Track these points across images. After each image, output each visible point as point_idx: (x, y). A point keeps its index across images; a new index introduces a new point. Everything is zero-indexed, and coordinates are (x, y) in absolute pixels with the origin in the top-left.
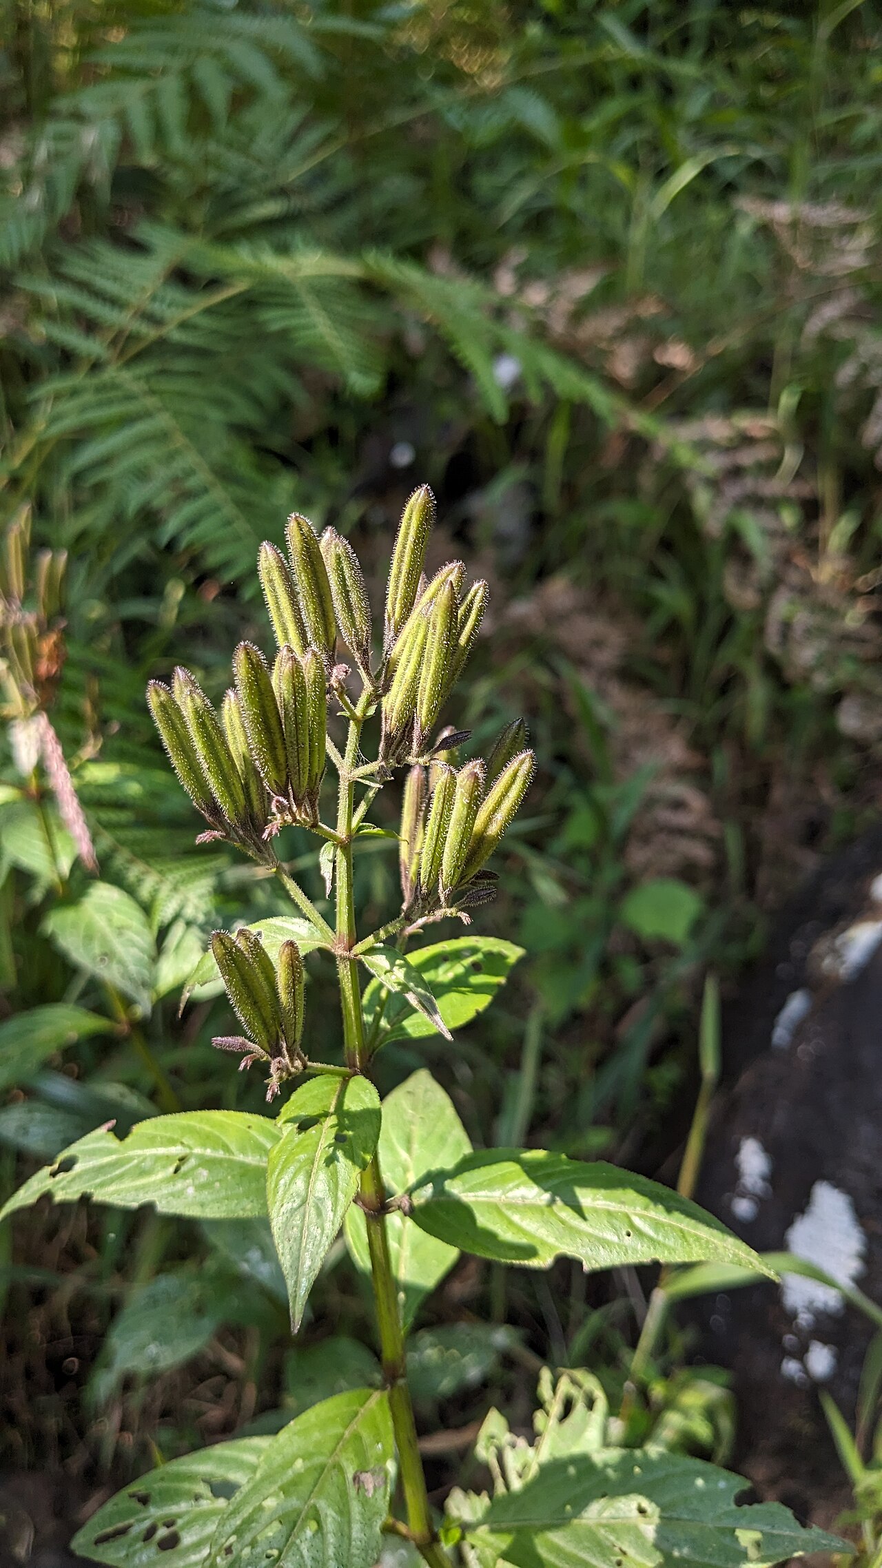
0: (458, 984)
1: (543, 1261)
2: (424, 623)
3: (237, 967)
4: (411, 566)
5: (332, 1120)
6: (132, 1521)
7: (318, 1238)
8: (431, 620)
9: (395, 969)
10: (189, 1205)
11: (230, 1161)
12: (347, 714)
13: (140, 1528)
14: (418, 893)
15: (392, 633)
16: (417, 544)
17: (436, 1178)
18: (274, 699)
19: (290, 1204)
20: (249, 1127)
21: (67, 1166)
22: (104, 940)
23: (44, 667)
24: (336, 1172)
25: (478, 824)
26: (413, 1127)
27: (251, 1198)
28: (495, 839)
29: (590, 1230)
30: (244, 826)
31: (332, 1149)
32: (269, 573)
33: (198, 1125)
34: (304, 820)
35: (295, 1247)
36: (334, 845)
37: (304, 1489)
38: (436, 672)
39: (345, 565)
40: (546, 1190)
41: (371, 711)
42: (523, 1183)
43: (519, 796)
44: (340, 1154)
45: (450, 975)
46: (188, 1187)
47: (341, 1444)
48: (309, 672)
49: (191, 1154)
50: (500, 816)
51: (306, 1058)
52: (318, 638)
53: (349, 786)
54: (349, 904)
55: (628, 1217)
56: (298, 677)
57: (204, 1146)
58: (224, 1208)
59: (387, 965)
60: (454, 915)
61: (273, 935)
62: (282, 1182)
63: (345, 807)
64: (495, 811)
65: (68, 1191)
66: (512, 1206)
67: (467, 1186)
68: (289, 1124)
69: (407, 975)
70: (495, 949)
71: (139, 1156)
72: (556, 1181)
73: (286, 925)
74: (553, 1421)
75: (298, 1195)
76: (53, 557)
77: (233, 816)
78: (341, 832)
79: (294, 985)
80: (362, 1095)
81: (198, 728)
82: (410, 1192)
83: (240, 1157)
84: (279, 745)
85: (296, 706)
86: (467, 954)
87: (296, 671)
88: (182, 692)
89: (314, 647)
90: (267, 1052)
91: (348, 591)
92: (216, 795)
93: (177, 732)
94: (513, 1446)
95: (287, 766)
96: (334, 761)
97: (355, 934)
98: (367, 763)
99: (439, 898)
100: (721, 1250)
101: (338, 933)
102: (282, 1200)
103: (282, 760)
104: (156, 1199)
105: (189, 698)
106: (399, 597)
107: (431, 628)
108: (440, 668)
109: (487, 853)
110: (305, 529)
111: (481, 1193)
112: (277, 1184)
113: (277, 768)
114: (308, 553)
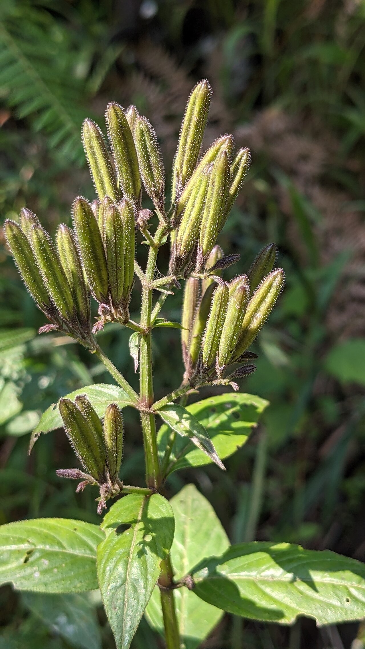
0: (223, 428)
1: (289, 620)
2: (205, 180)
3: (77, 422)
4: (194, 138)
5: (140, 525)
7: (135, 607)
8: (211, 178)
9: (183, 420)
10: (36, 585)
11: (64, 554)
12: (148, 242)
14: (201, 369)
16: (199, 122)
17: (210, 563)
18: (100, 236)
19: (115, 584)
20: (75, 529)
24: (146, 561)
25: (245, 321)
26: (186, 526)
27: (80, 580)
28: (256, 331)
29: (321, 598)
30: (73, 321)
31: (141, 546)
32: (90, 141)
33: (38, 529)
34: (119, 318)
35: (119, 613)
36: (138, 334)
38: (214, 215)
39: (146, 137)
40: (289, 572)
41: (164, 240)
42: (273, 567)
43: (273, 301)
44: (147, 549)
45: (218, 422)
46: (35, 572)
48: (124, 216)
49: (36, 549)
50: (260, 315)
51: (122, 483)
52: (128, 191)
53: (149, 293)
54: (149, 376)
55: (347, 588)
56: (117, 221)
57: (44, 543)
58: (62, 586)
59: (177, 418)
60: (227, 384)
61: (94, 396)
62: (108, 568)
63: (146, 307)
64: (256, 311)
66: (264, 582)
67: (233, 568)
68: (110, 529)
69: (191, 425)
70: (248, 402)
72: (295, 564)
73: (103, 390)
75: (120, 577)
77: (65, 314)
78: (143, 324)
79: (116, 434)
80: (161, 508)
81: (41, 253)
82: (192, 573)
83: (70, 551)
84: (103, 268)
85: (116, 241)
86: (229, 406)
87: (116, 216)
88: (27, 227)
89: (126, 197)
90: (97, 480)
91: (149, 155)
92: (54, 299)
93: (25, 256)
95: (108, 282)
96: (138, 275)
97: (153, 396)
98: (162, 277)
99: (216, 372)
101: (141, 395)
102: (109, 581)
103: (105, 277)
104: (12, 581)
105: (34, 232)
106: (185, 160)
107: (210, 184)
108: (217, 213)
109: (249, 341)
110: (119, 114)
111: (242, 573)
112: (104, 571)
113: (101, 283)
114: (121, 130)
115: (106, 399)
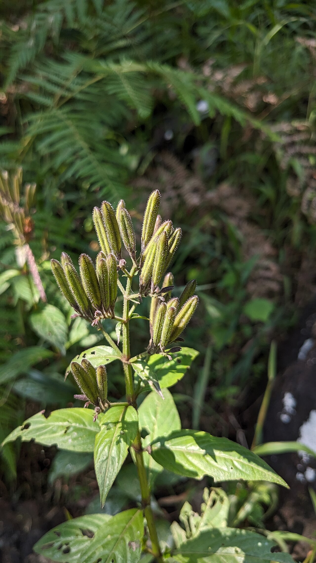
0: (172, 368)
1: (200, 477)
2: (155, 245)
3: (81, 375)
4: (151, 221)
5: (120, 425)
6: (54, 541)
7: (112, 473)
8: (158, 245)
9: (145, 370)
10: (70, 446)
11: (86, 430)
12: (126, 275)
13: (57, 545)
14: (153, 346)
15: (144, 246)
16: (153, 213)
17: (162, 440)
18: (95, 275)
19: (102, 458)
21: (27, 426)
22: (50, 327)
23: (27, 229)
24: (120, 446)
25: (176, 323)
26: (158, 407)
28: (182, 328)
29: (218, 466)
30: (88, 313)
31: (119, 438)
32: (97, 219)
33: (75, 414)
34: (109, 316)
35: (103, 476)
36: (121, 323)
37: (110, 547)
39: (125, 219)
40: (203, 449)
41: (136, 273)
42: (193, 444)
43: (192, 313)
44: (122, 440)
45: (169, 365)
46: (69, 438)
47: (125, 530)
48: (109, 264)
49: (72, 426)
50: (184, 320)
51: (110, 402)
52: (114, 249)
53: (127, 301)
54: (127, 344)
55: (232, 461)
56: (104, 268)
57: (76, 422)
58: (82, 448)
59: (142, 368)
60: (166, 356)
61: (99, 353)
62: (100, 449)
63: (126, 309)
64: (182, 318)
65: (27, 437)
66: (189, 453)
67: (173, 444)
68: (103, 425)
69: (149, 372)
70: (188, 353)
71: (52, 425)
72: (205, 445)
73: (104, 349)
74: (208, 507)
75: (105, 455)
76: (31, 186)
77: (84, 309)
78: (124, 318)
79: (103, 382)
80: (132, 415)
81: (69, 278)
82: (152, 444)
83: (89, 428)
84: (98, 291)
85: (103, 278)
88: (64, 263)
90: (94, 403)
91: (127, 229)
92: (77, 302)
93: (62, 278)
94: (193, 515)
95: (101, 298)
96: (122, 292)
97: (130, 355)
98: (134, 294)
99: (160, 349)
100: (267, 476)
101: (123, 354)
102: (99, 457)
104: (58, 443)
105: (66, 266)
106: (146, 233)
107: (157, 248)
108: (161, 264)
109: (179, 333)
110: (109, 207)
111: (177, 447)
112: (98, 450)
113: (97, 299)
114: (110, 216)
115: (105, 354)
